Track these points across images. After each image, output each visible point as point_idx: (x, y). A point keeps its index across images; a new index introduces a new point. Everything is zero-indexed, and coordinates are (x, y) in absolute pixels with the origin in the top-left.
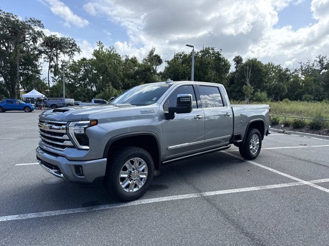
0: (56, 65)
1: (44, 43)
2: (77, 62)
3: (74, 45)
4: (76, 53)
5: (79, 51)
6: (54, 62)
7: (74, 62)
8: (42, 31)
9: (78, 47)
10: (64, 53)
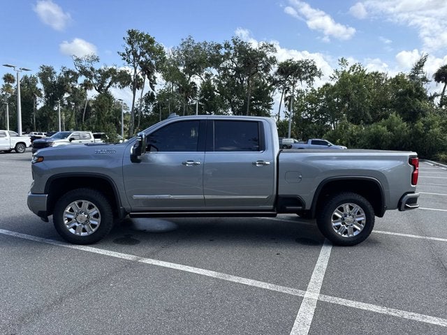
0: (292, 97)
1: (278, 71)
2: (317, 90)
3: (314, 68)
4: (316, 78)
5: (320, 75)
6: (290, 93)
7: (313, 90)
8: (274, 57)
9: (318, 70)
10: (301, 80)
